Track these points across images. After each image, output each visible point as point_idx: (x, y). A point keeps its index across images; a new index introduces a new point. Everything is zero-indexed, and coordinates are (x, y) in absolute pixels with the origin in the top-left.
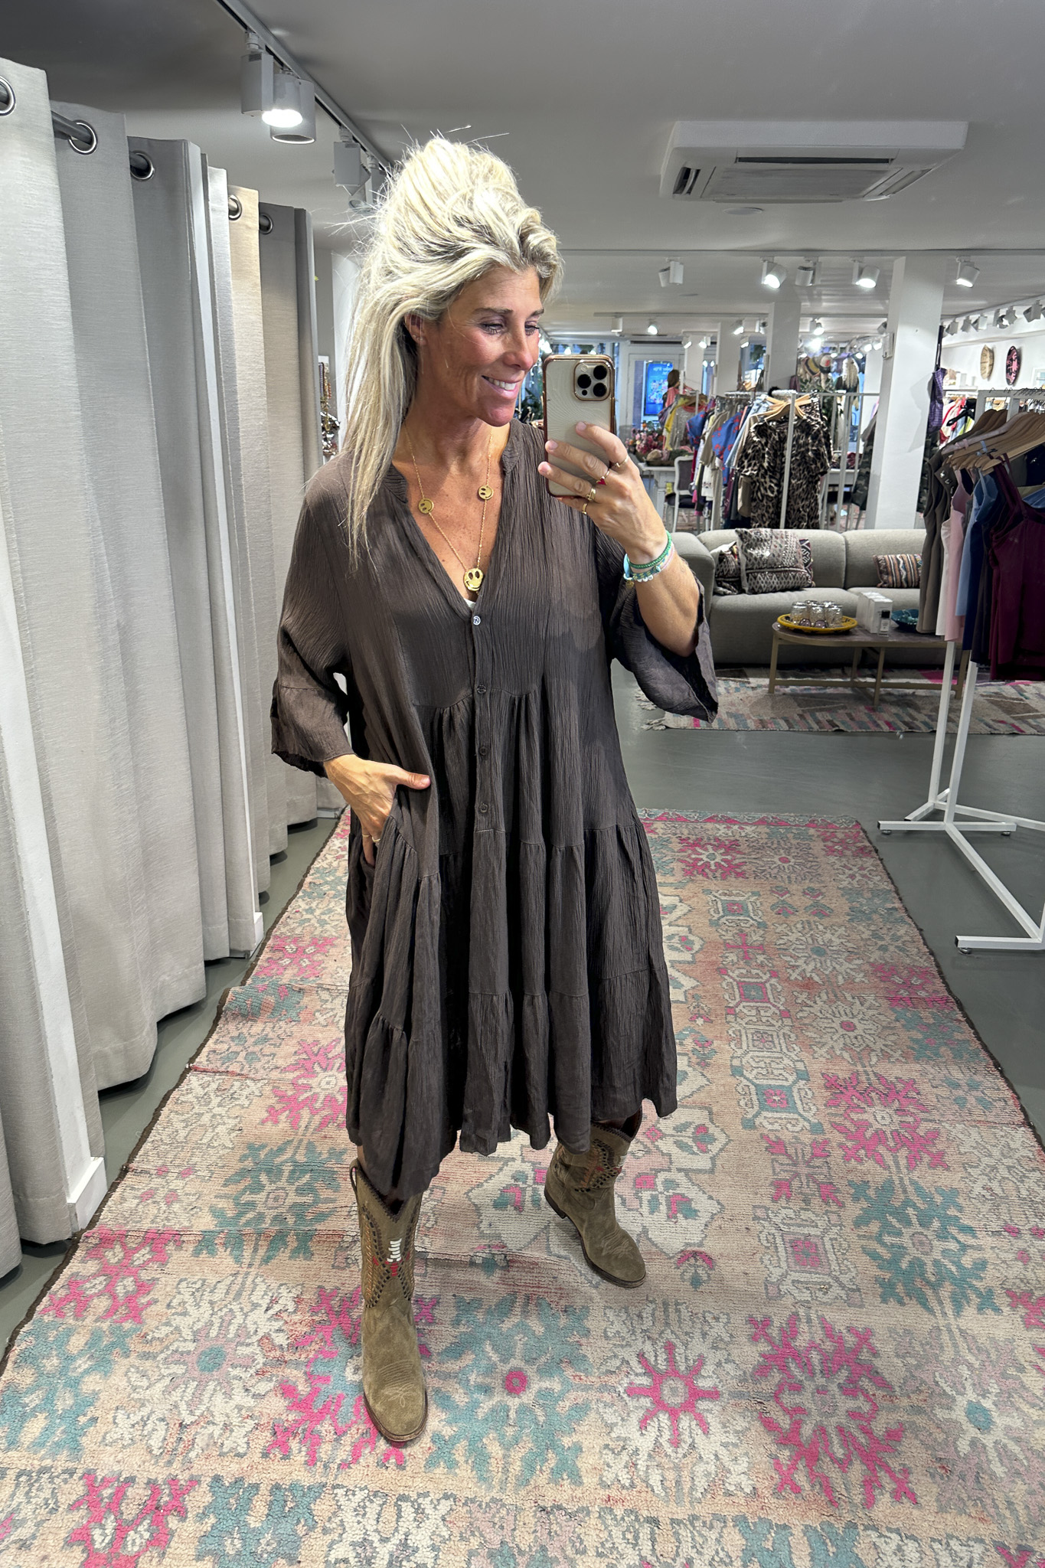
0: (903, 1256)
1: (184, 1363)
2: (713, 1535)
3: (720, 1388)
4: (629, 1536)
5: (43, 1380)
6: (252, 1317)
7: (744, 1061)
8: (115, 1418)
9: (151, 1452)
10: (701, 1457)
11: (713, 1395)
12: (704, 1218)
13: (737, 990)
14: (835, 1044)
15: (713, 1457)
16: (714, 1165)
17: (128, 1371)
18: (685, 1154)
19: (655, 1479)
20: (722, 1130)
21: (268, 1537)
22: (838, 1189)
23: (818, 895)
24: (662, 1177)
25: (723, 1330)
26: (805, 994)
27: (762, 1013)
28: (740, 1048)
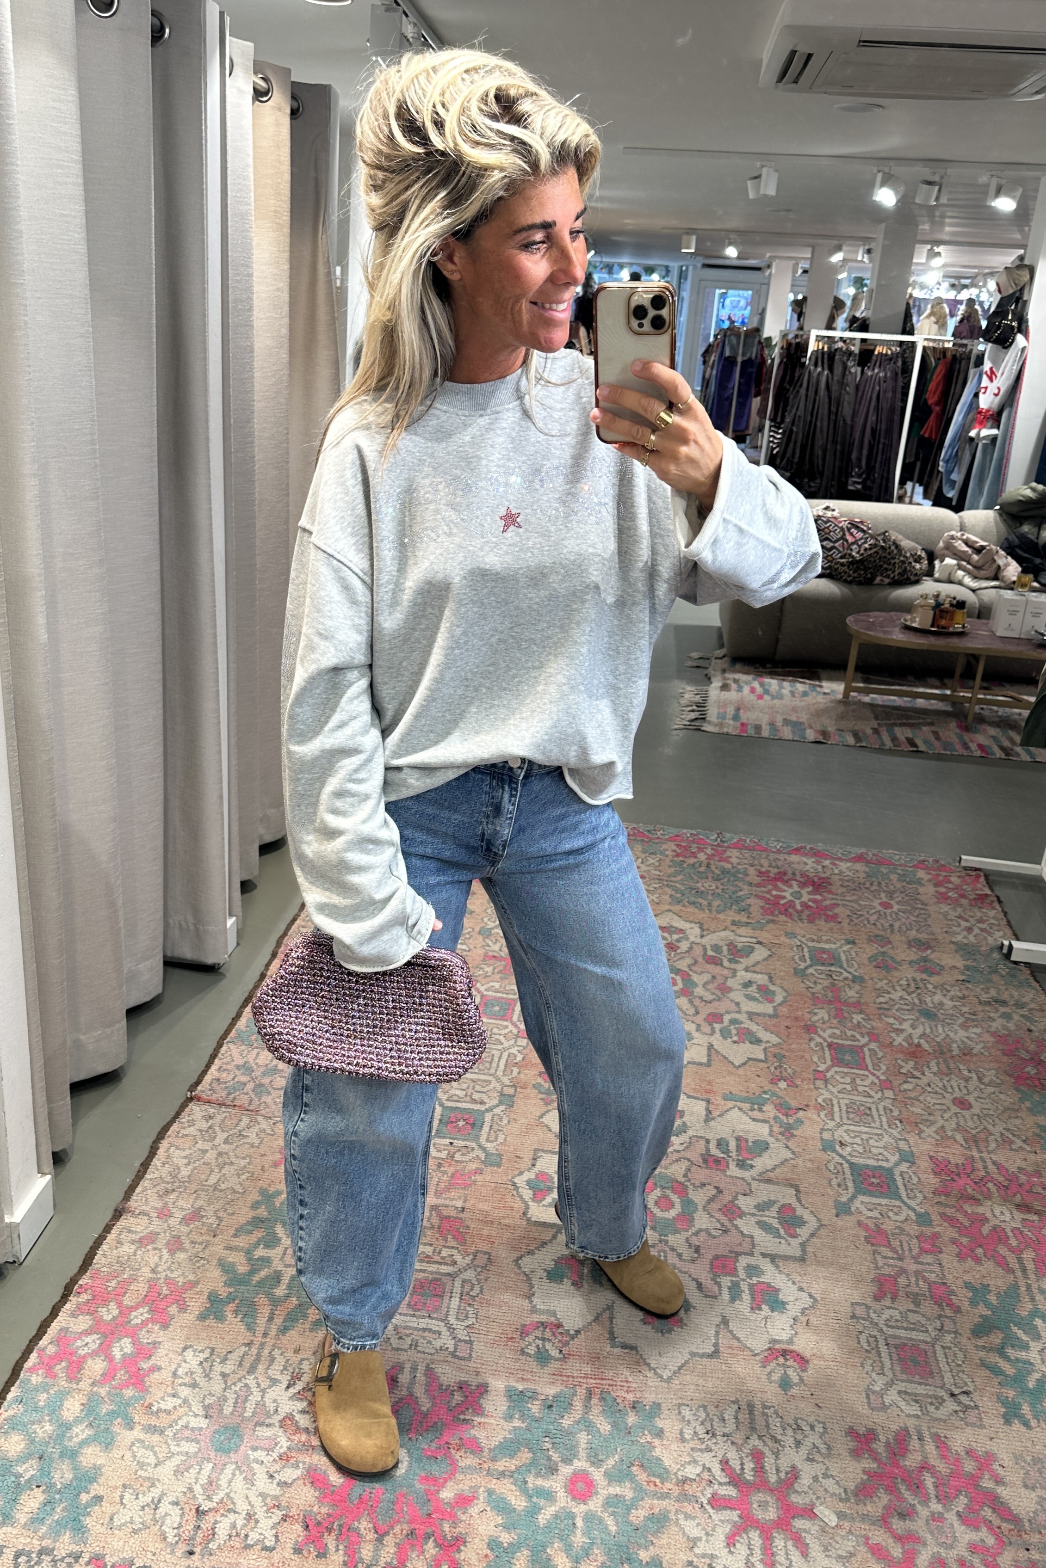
0: (1029, 1373)
1: (197, 1442)
3: (817, 1506)
5: (35, 1448)
6: (271, 1394)
7: (837, 1134)
8: (122, 1498)
9: (165, 1539)
11: (809, 1513)
12: (793, 1310)
13: (827, 1053)
14: (946, 1124)
16: (804, 1251)
17: (133, 1444)
18: (769, 1237)
20: (813, 1212)
22: (953, 1292)
23: (927, 949)
24: (743, 1261)
25: (820, 1441)
26: (912, 1063)
27: (858, 1081)
28: (833, 1119)
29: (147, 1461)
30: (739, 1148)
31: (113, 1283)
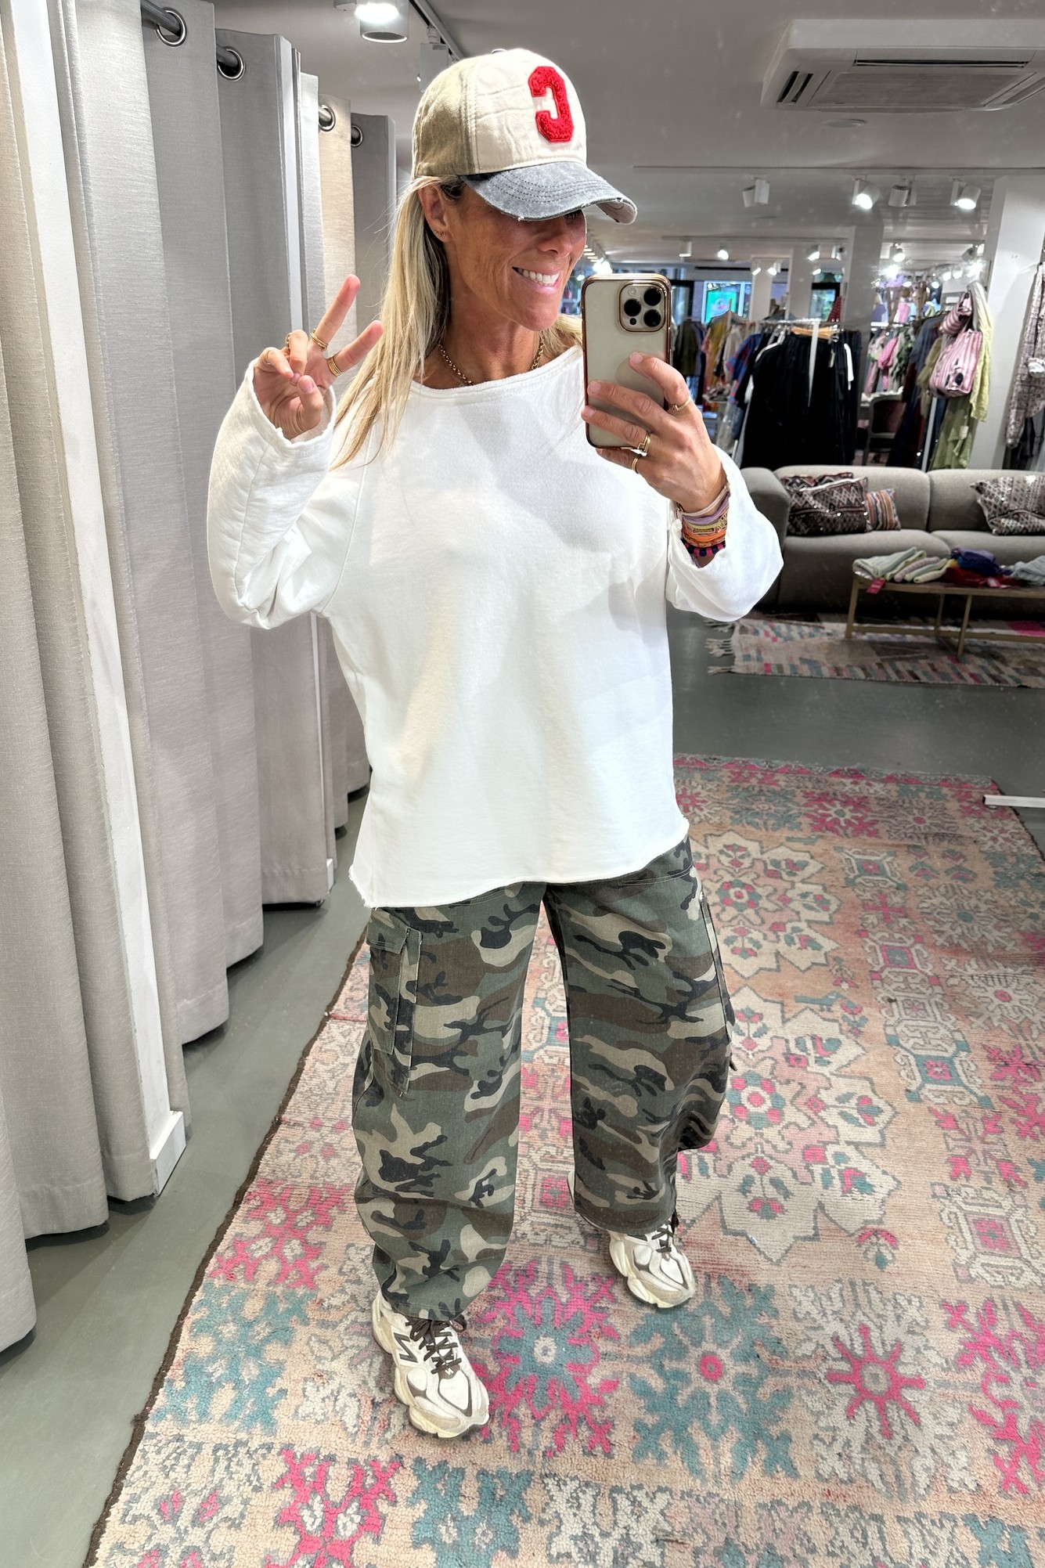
2: (944, 1535)
3: (924, 1376)
4: (858, 1535)
5: (223, 1348)
7: (898, 1029)
8: (304, 1390)
9: (346, 1429)
10: (917, 1451)
11: (918, 1383)
12: (881, 1193)
13: (880, 955)
14: (991, 1015)
15: (929, 1451)
16: (883, 1138)
17: (310, 1339)
18: (851, 1126)
19: (873, 1473)
20: (886, 1102)
21: (483, 1526)
22: (1018, 1169)
23: (958, 859)
24: (831, 1150)
25: (918, 1315)
26: (954, 962)
27: (909, 979)
28: (893, 1016)
29: (323, 1355)
30: (814, 1045)
31: (278, 1190)
